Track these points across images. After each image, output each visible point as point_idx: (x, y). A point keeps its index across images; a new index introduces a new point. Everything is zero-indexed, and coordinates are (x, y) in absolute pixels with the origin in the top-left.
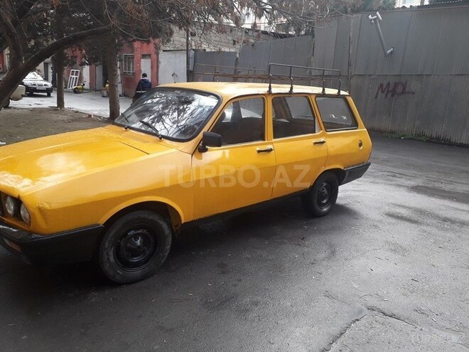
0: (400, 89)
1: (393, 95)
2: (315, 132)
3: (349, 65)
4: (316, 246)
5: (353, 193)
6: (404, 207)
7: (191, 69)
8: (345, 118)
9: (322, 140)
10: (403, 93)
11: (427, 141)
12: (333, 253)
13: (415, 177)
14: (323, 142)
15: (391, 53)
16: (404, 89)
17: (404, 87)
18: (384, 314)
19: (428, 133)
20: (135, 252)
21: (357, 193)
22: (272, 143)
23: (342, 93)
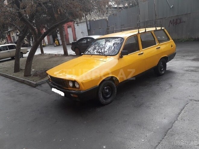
0: (179, 21)
1: (176, 24)
2: (156, 44)
3: (156, 15)
4: (164, 85)
5: (170, 66)
6: (192, 67)
7: (89, 29)
8: (164, 37)
9: (159, 47)
10: (180, 22)
11: (194, 40)
12: (171, 86)
13: (192, 56)
14: (159, 48)
15: (172, 7)
16: (180, 21)
17: (180, 20)
18: (196, 101)
19: (193, 37)
20: (107, 94)
21: (172, 65)
22: (142, 51)
23: (162, 28)
